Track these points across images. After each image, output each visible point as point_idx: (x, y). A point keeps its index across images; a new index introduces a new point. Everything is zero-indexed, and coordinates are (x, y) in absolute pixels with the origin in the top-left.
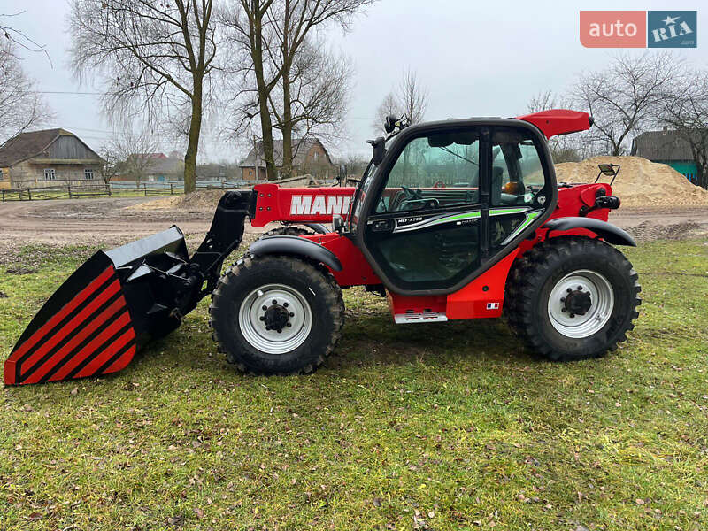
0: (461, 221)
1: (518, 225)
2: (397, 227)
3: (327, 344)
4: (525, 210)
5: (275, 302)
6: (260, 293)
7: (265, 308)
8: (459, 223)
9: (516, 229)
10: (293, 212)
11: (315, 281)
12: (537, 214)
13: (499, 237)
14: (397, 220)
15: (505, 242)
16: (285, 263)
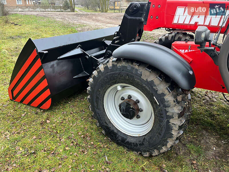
3: (163, 146)
5: (130, 97)
6: (119, 88)
7: (123, 99)
10: (175, 21)
11: (160, 92)
16: (137, 70)
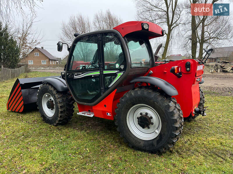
0: (93, 75)
1: (114, 79)
2: (75, 76)
4: (117, 72)
6: (46, 96)
8: (93, 76)
9: (113, 81)
12: (121, 74)
13: (108, 83)
14: (75, 74)
15: (110, 86)
